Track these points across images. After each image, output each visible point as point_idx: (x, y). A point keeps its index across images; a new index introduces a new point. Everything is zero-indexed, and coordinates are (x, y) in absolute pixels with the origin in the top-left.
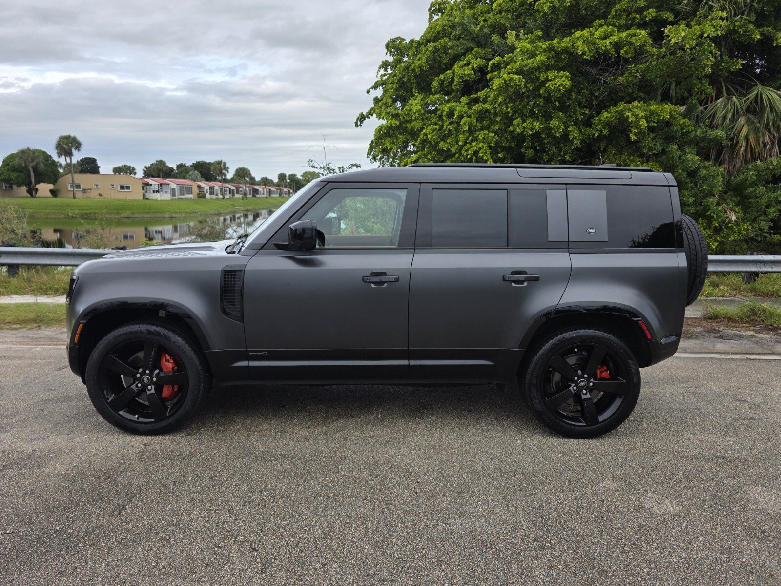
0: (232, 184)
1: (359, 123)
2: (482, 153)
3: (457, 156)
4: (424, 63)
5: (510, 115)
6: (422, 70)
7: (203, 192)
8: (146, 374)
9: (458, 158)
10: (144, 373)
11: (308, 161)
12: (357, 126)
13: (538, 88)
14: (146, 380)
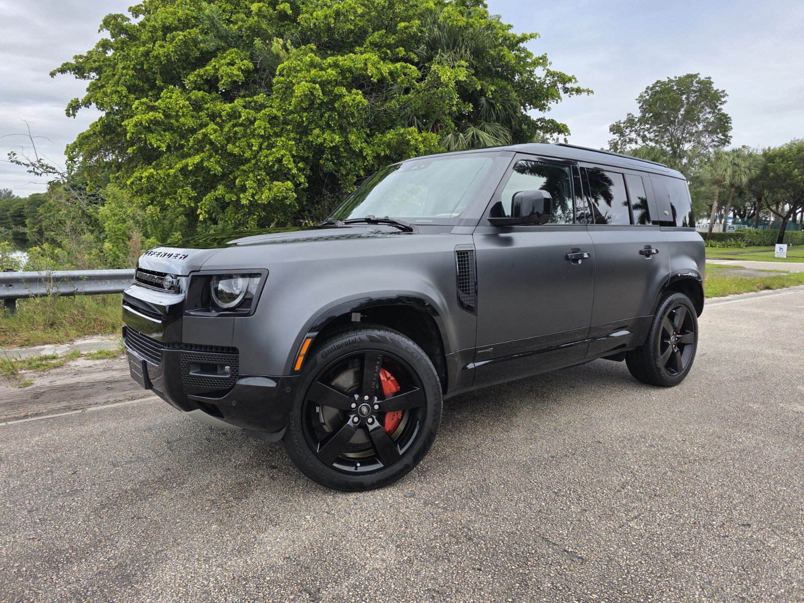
1: (71, 112)
2: (286, 161)
3: (253, 162)
4: (172, 52)
5: (305, 124)
6: (169, 60)
8: (363, 401)
9: (254, 165)
10: (361, 400)
11: (9, 154)
12: (68, 115)
13: (332, 102)
14: (365, 410)
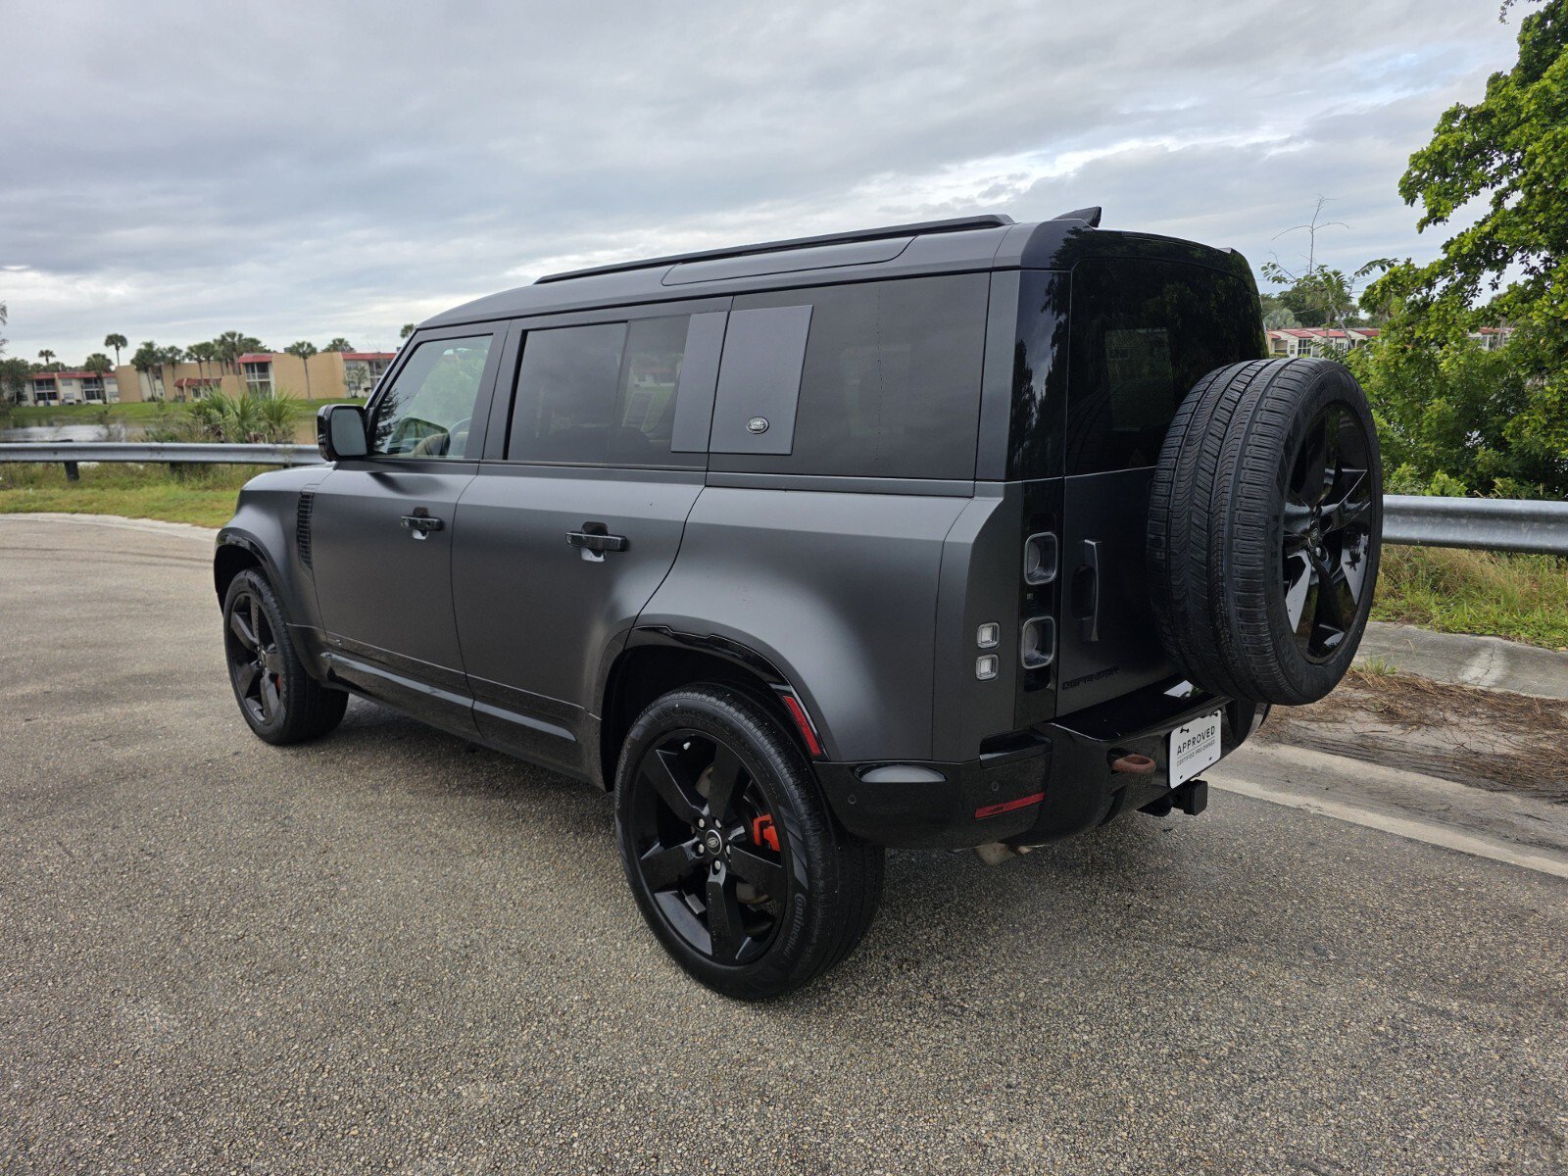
0: (1356, 329)
7: (1285, 351)
11: (1264, 268)
